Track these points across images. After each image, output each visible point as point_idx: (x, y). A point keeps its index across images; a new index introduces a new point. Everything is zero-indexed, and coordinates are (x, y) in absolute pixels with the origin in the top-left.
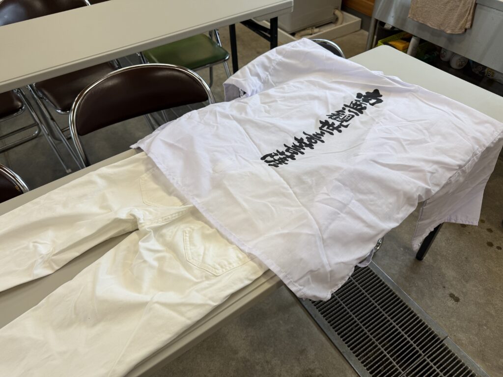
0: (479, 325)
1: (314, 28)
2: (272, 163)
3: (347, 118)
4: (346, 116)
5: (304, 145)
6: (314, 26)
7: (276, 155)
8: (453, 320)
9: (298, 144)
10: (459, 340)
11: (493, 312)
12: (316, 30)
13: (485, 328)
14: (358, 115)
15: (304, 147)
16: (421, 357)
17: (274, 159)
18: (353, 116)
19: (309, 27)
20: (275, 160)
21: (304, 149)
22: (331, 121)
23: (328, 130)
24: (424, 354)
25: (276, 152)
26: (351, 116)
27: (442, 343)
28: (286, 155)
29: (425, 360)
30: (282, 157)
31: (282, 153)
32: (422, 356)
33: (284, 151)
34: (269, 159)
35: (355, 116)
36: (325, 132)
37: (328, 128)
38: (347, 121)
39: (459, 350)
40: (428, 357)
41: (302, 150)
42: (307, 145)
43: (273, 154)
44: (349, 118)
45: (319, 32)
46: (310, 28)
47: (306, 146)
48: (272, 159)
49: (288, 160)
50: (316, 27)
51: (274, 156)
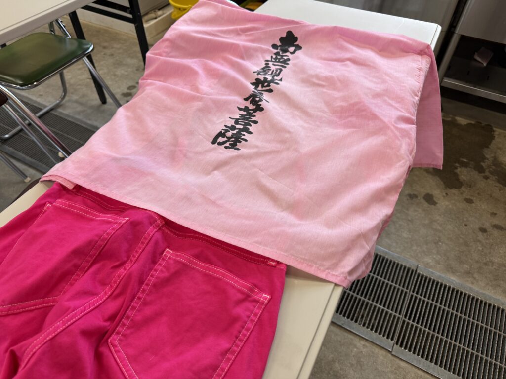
0: (435, 243)
1: (157, 10)
2: (227, 144)
3: (276, 73)
4: (273, 71)
5: (252, 112)
6: (155, 9)
7: (227, 131)
8: (414, 248)
9: (245, 113)
10: (428, 264)
11: (439, 227)
12: (160, 13)
13: (440, 243)
14: (285, 67)
15: (254, 114)
16: (408, 295)
17: (227, 137)
18: (281, 70)
19: (151, 11)
20: (229, 138)
21: (254, 116)
22: (262, 77)
23: (264, 89)
24: (408, 291)
25: (225, 128)
26: (279, 70)
27: (417, 273)
28: (238, 129)
29: (412, 296)
30: (235, 132)
31: (233, 128)
32: (408, 293)
33: (234, 125)
34: (221, 139)
35: (283, 69)
36: (262, 92)
37: (263, 86)
38: (278, 75)
39: (433, 273)
40: (413, 292)
41: (253, 119)
42: (255, 110)
43: (223, 131)
44: (278, 72)
45: (163, 14)
46: (153, 12)
47: (255, 112)
48: (225, 139)
49: (244, 135)
50: (159, 10)
51: (225, 133)
